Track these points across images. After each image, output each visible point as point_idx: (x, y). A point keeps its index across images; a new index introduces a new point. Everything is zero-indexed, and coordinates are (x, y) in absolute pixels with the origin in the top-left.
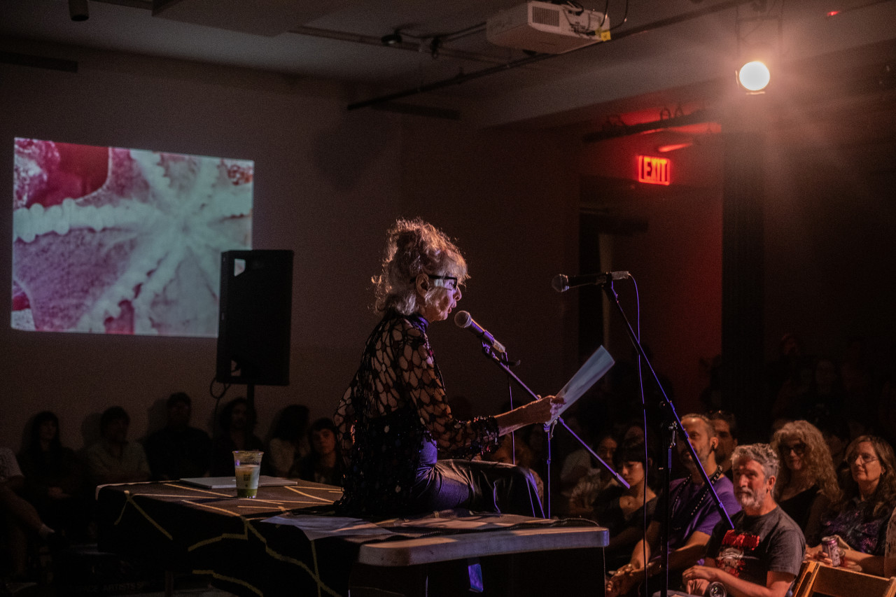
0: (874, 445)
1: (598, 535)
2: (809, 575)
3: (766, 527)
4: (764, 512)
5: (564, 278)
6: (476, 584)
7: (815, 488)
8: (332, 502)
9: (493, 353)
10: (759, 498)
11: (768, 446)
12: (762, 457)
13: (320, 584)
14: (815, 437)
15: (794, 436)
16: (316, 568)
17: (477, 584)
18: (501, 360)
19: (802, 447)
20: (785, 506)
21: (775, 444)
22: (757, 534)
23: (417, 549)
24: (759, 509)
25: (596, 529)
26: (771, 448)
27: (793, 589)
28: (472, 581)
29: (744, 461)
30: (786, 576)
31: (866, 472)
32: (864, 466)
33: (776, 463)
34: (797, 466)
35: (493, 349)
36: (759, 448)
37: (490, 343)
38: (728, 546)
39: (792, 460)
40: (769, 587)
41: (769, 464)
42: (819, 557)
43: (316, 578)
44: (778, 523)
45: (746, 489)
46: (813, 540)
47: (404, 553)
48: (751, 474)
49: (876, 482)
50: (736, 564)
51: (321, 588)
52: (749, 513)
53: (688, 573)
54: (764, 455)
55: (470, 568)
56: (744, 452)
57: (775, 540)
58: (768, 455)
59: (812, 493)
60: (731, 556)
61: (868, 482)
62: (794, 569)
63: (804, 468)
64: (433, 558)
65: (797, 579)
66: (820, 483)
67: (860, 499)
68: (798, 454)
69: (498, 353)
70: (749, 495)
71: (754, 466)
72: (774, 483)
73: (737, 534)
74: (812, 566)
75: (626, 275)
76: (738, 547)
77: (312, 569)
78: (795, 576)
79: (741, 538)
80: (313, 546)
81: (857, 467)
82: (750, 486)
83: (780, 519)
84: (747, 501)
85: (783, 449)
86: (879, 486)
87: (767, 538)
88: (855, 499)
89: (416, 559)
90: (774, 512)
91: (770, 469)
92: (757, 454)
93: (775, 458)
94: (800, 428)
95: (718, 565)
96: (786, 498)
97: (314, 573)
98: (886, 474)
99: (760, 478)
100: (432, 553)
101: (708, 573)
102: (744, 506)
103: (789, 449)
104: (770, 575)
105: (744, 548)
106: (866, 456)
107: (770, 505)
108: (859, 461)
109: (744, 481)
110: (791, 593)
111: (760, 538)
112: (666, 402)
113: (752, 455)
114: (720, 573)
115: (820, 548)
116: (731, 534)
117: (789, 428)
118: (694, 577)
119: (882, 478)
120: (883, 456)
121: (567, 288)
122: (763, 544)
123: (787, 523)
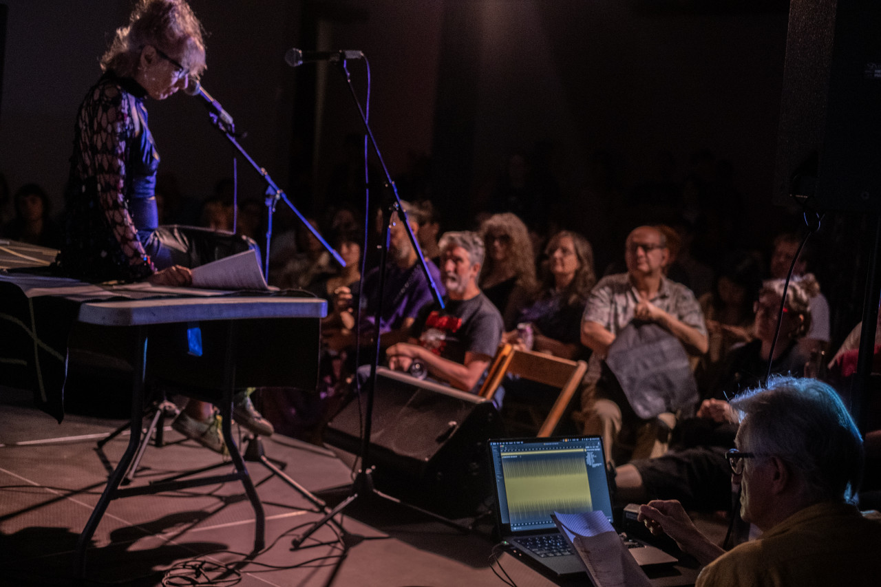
0: (574, 241)
1: (317, 306)
2: (504, 358)
3: (467, 311)
4: (468, 297)
5: (298, 53)
6: (195, 346)
7: (514, 279)
8: (48, 263)
9: (220, 124)
10: (463, 283)
11: (475, 235)
12: (468, 244)
13: (37, 341)
14: (519, 231)
15: (500, 228)
16: (34, 326)
17: (196, 348)
18: (228, 130)
19: (506, 239)
20: (487, 292)
21: (482, 233)
22: (459, 316)
23: (139, 310)
24: (462, 294)
25: (315, 300)
26: (478, 236)
27: (489, 369)
28: (191, 345)
29: (451, 247)
30: (483, 357)
31: (563, 265)
32: (562, 259)
33: (481, 251)
34: (499, 256)
35: (220, 120)
36: (467, 236)
37: (217, 113)
38: (431, 327)
39: (495, 250)
40: (467, 366)
41: (474, 251)
42: (513, 341)
43: (33, 335)
44: (479, 308)
45: (452, 274)
46: (510, 325)
47: (126, 313)
48: (457, 260)
49: (571, 276)
50: (438, 344)
51: (38, 346)
52: (453, 297)
53: (391, 351)
54: (471, 243)
55: (189, 332)
56: (452, 239)
57: (475, 323)
58: (475, 243)
59: (511, 283)
60: (433, 336)
61: (564, 275)
62: (491, 352)
63: (506, 259)
64: (153, 320)
65: (493, 360)
66: (519, 274)
67: (555, 289)
68: (501, 245)
69: (225, 124)
70: (453, 279)
71: (461, 252)
72: (479, 270)
73: (440, 316)
74: (507, 350)
75: (360, 55)
76: (441, 329)
77: (29, 326)
78: (490, 358)
79: (445, 320)
80: (31, 305)
81: (555, 260)
82: (456, 271)
83: (481, 303)
84: (451, 285)
85: (489, 239)
86: (574, 281)
87: (468, 321)
88: (552, 291)
89: (138, 319)
90: (476, 298)
91: (475, 257)
92: (464, 242)
93: (480, 246)
94: (506, 220)
95: (421, 344)
96: (487, 286)
97: (31, 329)
98: (581, 268)
99: (465, 265)
100: (154, 315)
101: (412, 351)
102: (448, 291)
103: (494, 239)
104: (468, 355)
105: (446, 330)
106: (565, 251)
107: (473, 291)
108: (558, 254)
109: (450, 266)
110: (486, 374)
111: (461, 321)
112: (388, 183)
113: (459, 242)
114: (422, 352)
115: (515, 333)
116: (435, 317)
117: (497, 220)
118: (398, 355)
119: (577, 273)
120: (581, 252)
121: (301, 62)
122: (464, 326)
123: (488, 307)
